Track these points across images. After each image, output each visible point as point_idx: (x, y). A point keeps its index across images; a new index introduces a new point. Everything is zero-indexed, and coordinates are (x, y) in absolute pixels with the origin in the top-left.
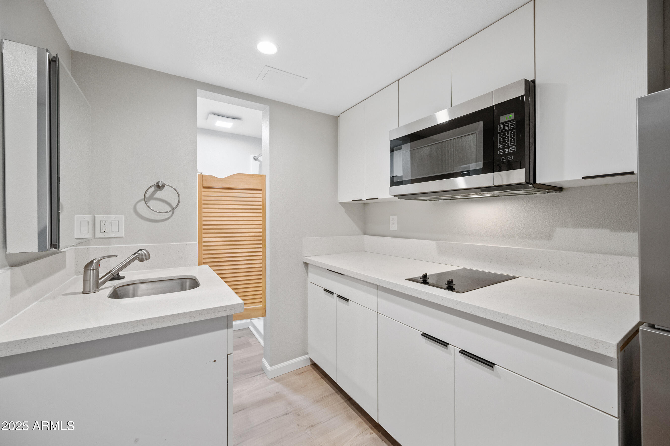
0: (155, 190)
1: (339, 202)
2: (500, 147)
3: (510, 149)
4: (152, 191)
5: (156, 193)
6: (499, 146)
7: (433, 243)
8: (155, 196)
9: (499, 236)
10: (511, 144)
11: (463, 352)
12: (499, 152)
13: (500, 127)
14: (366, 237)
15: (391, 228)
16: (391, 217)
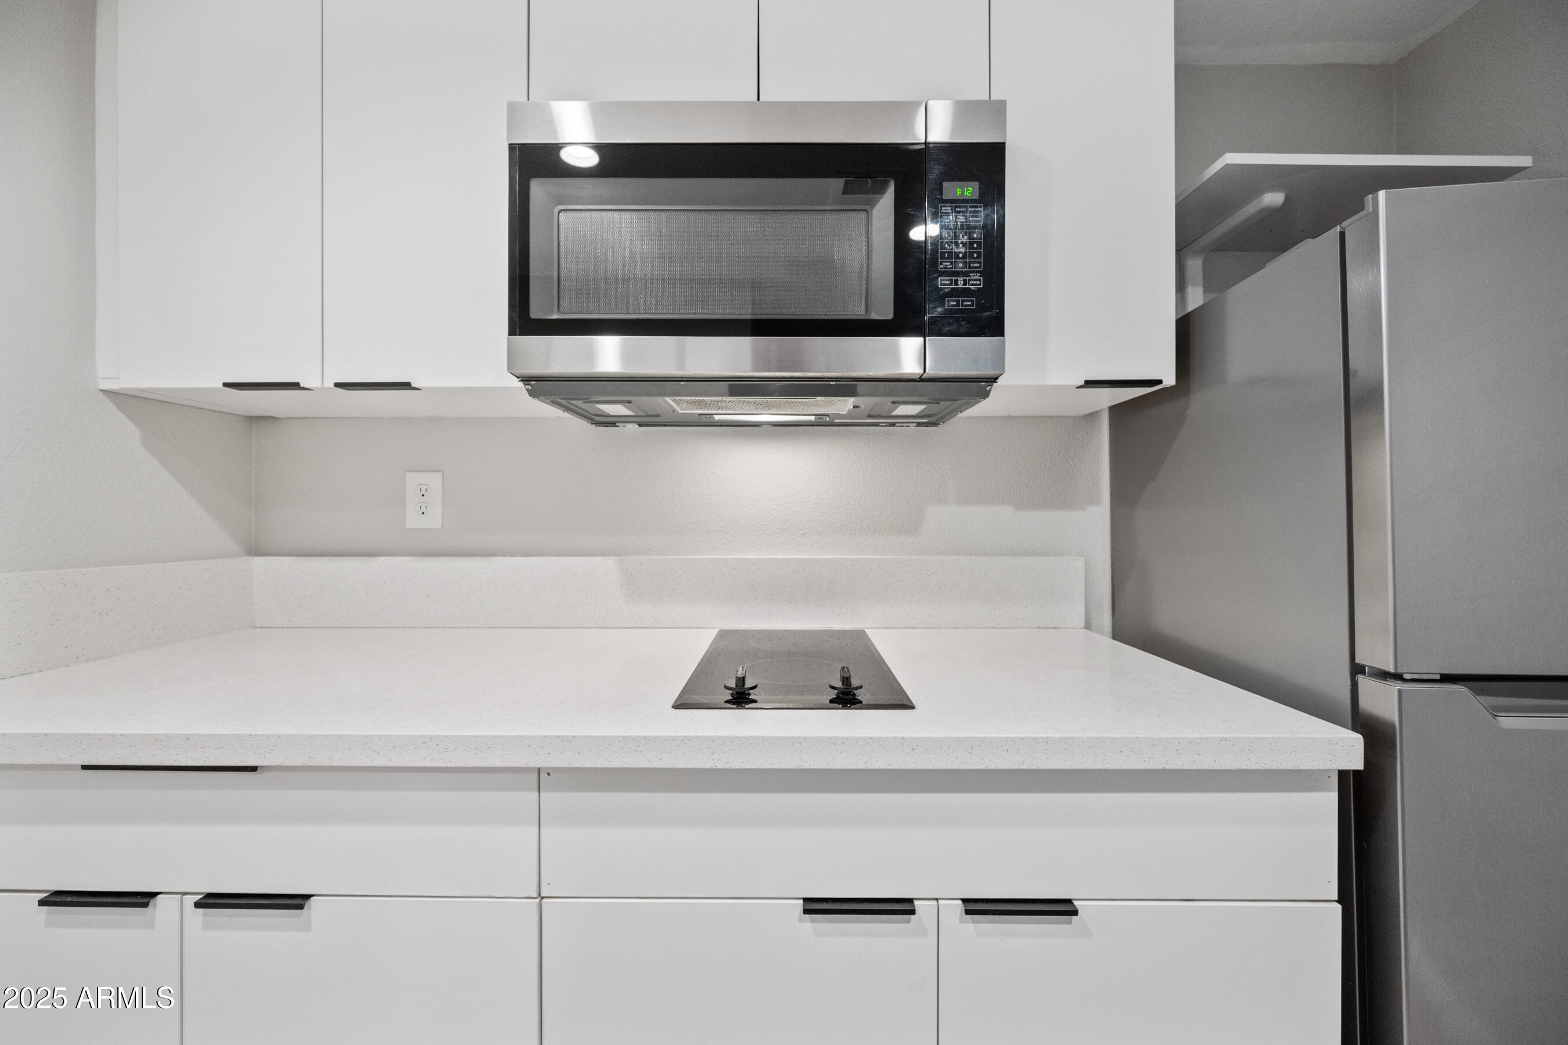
1: (101, 388)
2: (944, 268)
3: (970, 280)
6: (941, 264)
7: (609, 563)
9: (807, 531)
10: (972, 265)
11: (975, 907)
12: (941, 280)
13: (944, 211)
14: (258, 562)
15: (413, 520)
16: (413, 480)
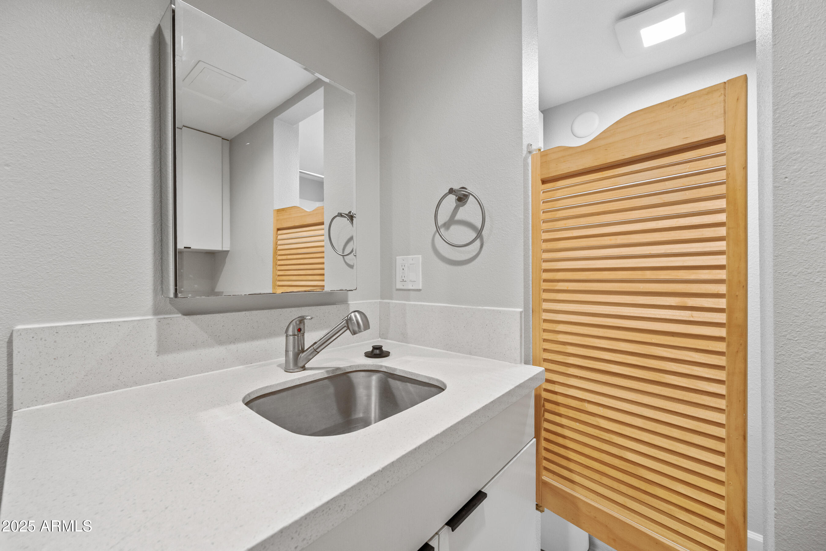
0: (456, 206)
4: (453, 209)
5: (458, 210)
8: (458, 217)
